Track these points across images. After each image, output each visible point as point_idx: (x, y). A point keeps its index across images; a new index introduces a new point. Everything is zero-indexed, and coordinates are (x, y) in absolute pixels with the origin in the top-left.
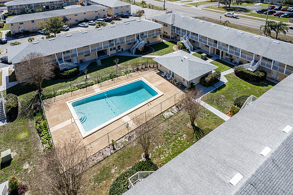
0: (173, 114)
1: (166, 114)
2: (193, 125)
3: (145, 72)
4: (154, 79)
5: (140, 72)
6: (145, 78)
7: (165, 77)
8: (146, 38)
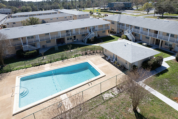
0: (113, 96)
1: (106, 96)
2: (135, 110)
3: (92, 56)
4: (99, 61)
5: (87, 56)
6: (91, 61)
7: (109, 61)
8: (97, 31)
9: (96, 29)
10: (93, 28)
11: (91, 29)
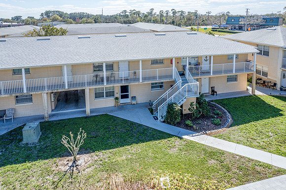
8: (207, 77)
9: (204, 66)
10: (193, 62)
11: (184, 67)
